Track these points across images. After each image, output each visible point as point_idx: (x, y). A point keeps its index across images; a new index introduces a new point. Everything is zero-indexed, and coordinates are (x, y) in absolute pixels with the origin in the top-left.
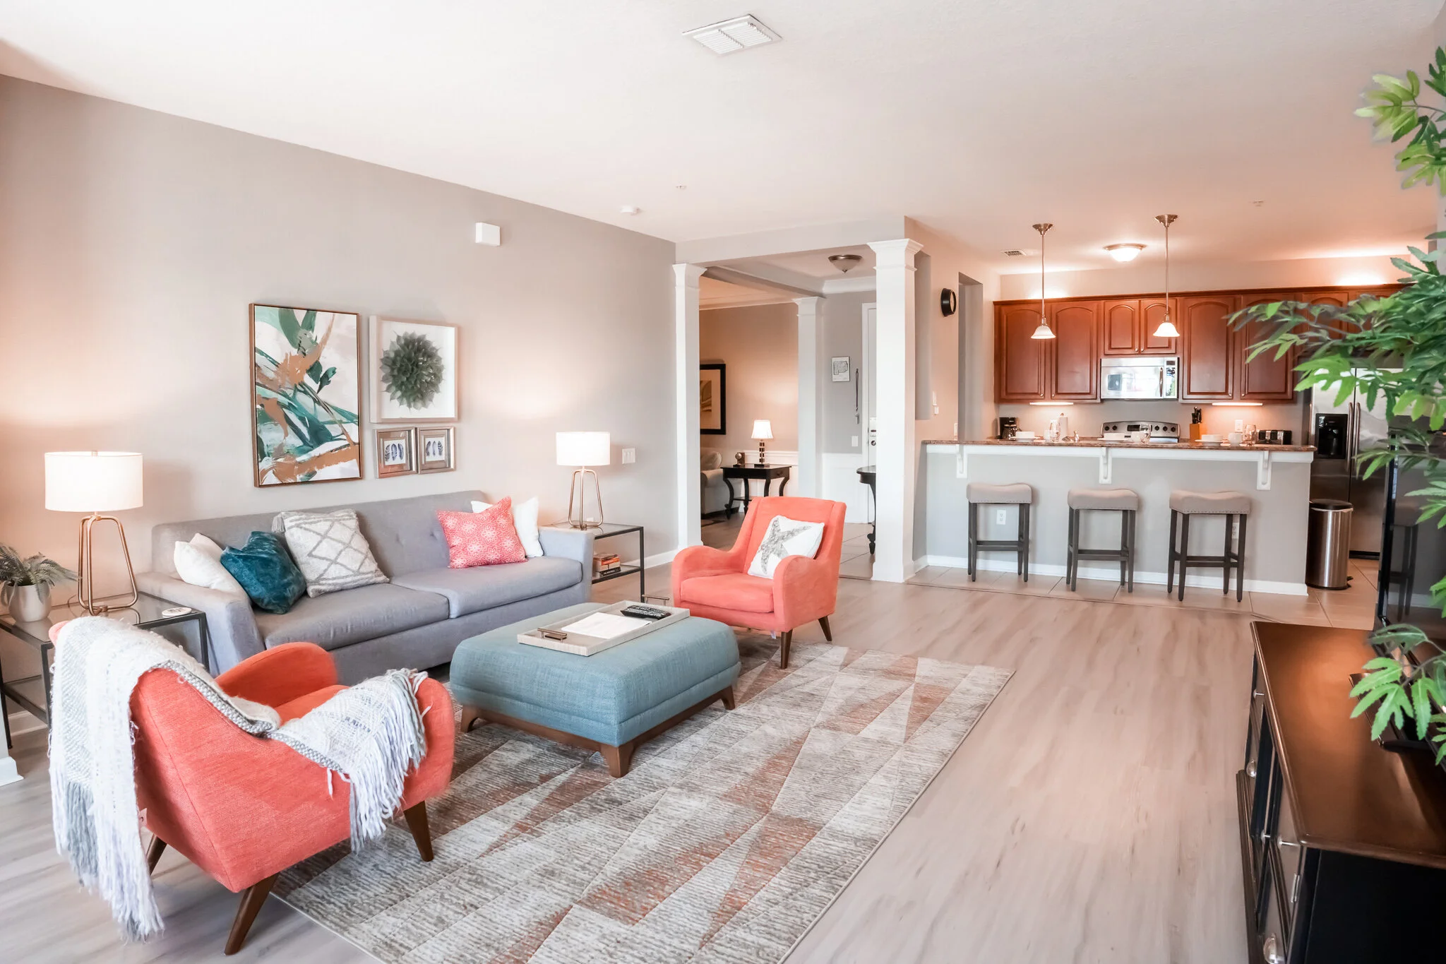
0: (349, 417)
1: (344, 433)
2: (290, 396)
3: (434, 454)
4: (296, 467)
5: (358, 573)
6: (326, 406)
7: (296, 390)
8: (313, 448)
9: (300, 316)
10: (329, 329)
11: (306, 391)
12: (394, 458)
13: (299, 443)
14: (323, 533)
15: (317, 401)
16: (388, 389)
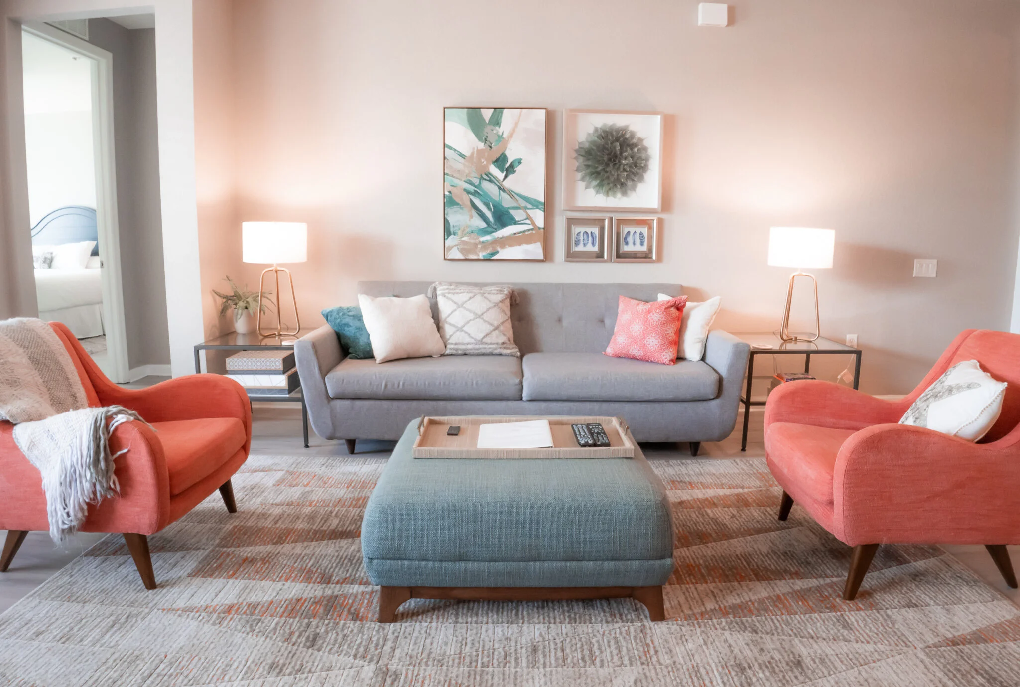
0: (535, 204)
1: (529, 217)
2: (476, 184)
3: (634, 244)
4: (479, 246)
5: (481, 342)
6: (511, 193)
7: (481, 178)
8: (496, 230)
9: (487, 114)
10: (517, 124)
11: (491, 179)
12: (585, 245)
13: (483, 225)
14: (460, 303)
15: (501, 189)
16: (583, 179)
